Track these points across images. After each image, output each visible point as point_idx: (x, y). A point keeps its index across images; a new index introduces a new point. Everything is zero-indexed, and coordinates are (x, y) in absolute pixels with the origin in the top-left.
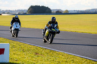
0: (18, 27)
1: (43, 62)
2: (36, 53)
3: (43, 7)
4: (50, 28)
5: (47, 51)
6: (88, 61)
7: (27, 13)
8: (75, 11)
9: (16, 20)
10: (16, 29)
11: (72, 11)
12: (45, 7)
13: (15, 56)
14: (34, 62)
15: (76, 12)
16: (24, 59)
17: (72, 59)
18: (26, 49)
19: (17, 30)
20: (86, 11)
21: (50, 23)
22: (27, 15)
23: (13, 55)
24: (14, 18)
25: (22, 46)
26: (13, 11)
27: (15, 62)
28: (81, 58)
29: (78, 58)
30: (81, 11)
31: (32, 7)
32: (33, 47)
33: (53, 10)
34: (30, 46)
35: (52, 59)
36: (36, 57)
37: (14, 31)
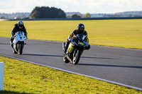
0: (23, 39)
1: (54, 89)
2: (44, 77)
3: (53, 9)
4: (76, 40)
5: (59, 73)
6: (119, 88)
7: (31, 18)
8: (99, 14)
9: (19, 29)
10: (19, 42)
11: (96, 14)
12: (56, 9)
13: (13, 81)
14: (39, 90)
15: (102, 16)
16: (26, 86)
17: (96, 85)
18: (28, 70)
19: (21, 44)
20: (115, 15)
21: (75, 32)
22: (30, 20)
23: (10, 80)
24: (16, 25)
25: (23, 67)
26: (10, 15)
27: (12, 90)
28: (109, 84)
29: (104, 84)
30: (109, 15)
31: (37, 9)
32: (38, 68)
33: (68, 13)
34: (35, 66)
35: (67, 86)
36: (43, 82)
37: (16, 45)
